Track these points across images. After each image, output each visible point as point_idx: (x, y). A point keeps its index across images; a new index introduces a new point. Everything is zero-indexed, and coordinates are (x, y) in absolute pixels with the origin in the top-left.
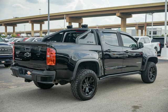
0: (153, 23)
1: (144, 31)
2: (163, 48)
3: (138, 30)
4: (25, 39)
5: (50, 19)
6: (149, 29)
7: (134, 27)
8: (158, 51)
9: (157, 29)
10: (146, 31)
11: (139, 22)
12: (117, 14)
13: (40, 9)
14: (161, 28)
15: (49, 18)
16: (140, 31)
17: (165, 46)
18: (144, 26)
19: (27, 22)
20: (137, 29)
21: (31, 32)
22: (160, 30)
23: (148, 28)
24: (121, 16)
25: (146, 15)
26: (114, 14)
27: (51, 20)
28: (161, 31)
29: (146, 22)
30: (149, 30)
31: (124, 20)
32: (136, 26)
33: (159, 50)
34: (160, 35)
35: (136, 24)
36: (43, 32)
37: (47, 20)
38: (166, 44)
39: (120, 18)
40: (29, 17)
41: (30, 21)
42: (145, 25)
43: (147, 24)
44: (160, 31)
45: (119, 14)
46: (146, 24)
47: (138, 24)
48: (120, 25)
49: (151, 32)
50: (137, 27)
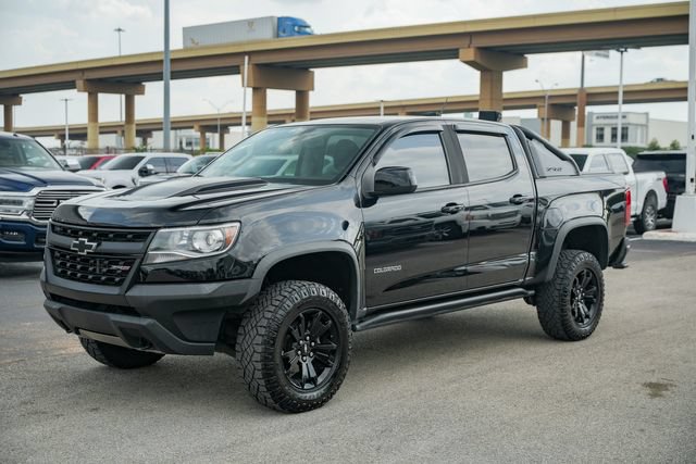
0: (624, 93)
1: (574, 125)
2: (680, 194)
3: (548, 119)
4: (99, 159)
5: (172, 72)
6: (595, 117)
7: (534, 107)
8: (659, 208)
9: (631, 119)
10: (581, 124)
11: (555, 88)
12: (461, 52)
13: (119, 30)
14: (647, 114)
15: (167, 69)
16: (556, 125)
17: (690, 187)
18: (575, 104)
19: (70, 85)
20: (546, 117)
21: (86, 128)
22: (643, 121)
23: (591, 114)
24: (479, 61)
25: (583, 57)
26: (452, 54)
27: (176, 75)
28: (645, 126)
29: (582, 89)
30: (595, 121)
31: (491, 78)
32: (539, 104)
33: (662, 202)
34: (642, 142)
35: (543, 97)
36: (137, 131)
37: (158, 77)
38: (692, 180)
39: (478, 69)
40: (77, 62)
41: (80, 83)
42: (578, 101)
43: (589, 95)
44: (642, 125)
45: (470, 54)
46: (584, 96)
47: (550, 97)
48: (477, 98)
49: (602, 129)
50: (546, 108)
